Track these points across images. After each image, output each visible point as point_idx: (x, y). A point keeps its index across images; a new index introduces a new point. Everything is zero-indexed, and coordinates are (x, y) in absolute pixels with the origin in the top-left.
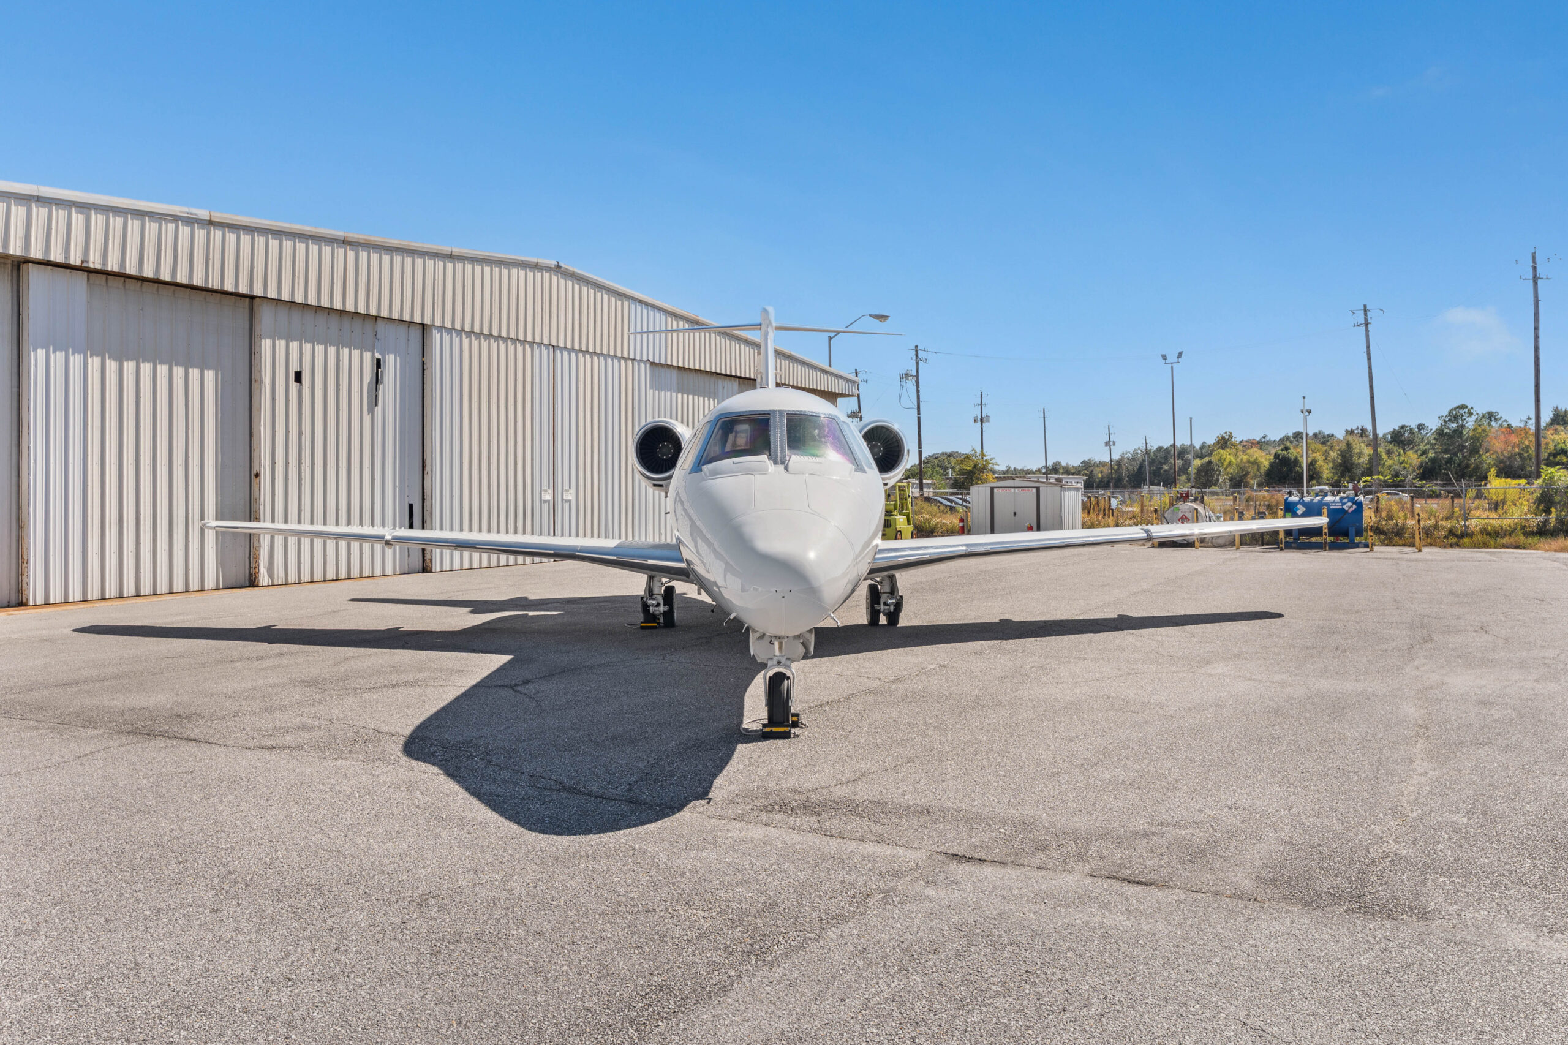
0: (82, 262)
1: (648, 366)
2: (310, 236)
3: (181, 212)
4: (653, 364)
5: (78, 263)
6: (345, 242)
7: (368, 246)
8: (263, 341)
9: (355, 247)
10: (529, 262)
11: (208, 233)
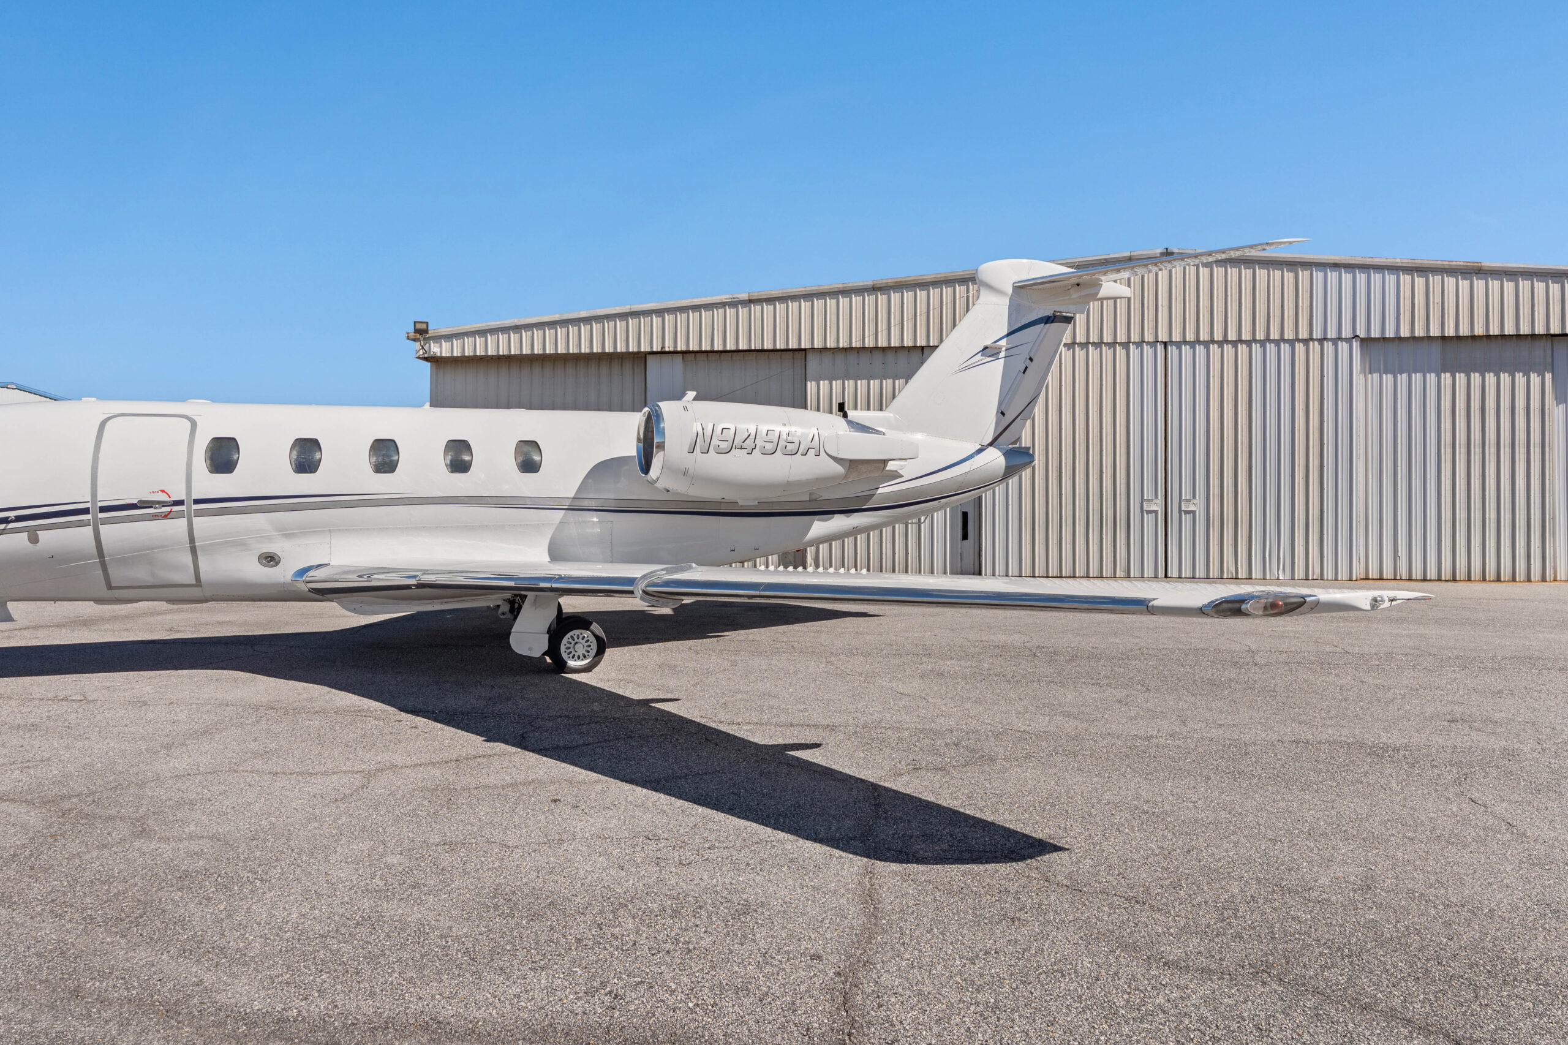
0: (662, 348)
1: (1356, 344)
2: (840, 291)
3: (726, 299)
4: (1366, 342)
5: (659, 350)
6: (875, 289)
7: (899, 286)
8: (809, 384)
9: (887, 292)
10: (1114, 258)
11: (750, 310)
